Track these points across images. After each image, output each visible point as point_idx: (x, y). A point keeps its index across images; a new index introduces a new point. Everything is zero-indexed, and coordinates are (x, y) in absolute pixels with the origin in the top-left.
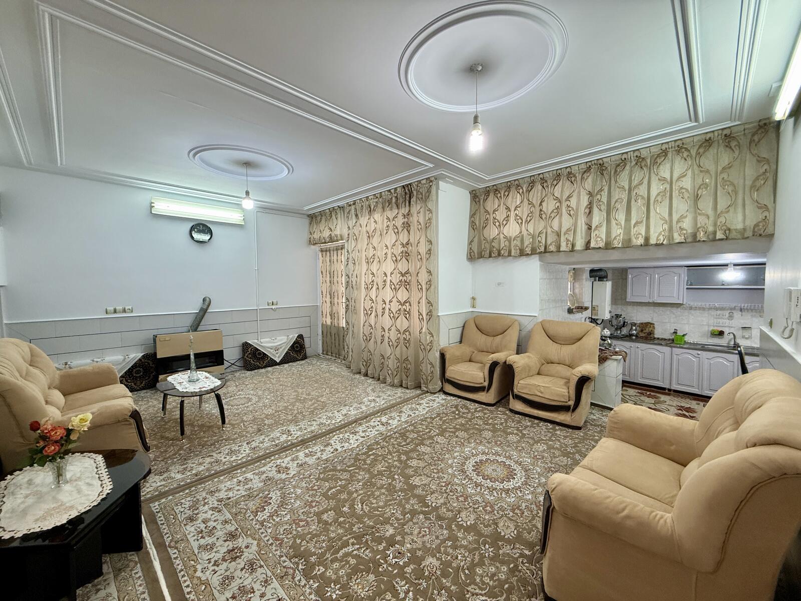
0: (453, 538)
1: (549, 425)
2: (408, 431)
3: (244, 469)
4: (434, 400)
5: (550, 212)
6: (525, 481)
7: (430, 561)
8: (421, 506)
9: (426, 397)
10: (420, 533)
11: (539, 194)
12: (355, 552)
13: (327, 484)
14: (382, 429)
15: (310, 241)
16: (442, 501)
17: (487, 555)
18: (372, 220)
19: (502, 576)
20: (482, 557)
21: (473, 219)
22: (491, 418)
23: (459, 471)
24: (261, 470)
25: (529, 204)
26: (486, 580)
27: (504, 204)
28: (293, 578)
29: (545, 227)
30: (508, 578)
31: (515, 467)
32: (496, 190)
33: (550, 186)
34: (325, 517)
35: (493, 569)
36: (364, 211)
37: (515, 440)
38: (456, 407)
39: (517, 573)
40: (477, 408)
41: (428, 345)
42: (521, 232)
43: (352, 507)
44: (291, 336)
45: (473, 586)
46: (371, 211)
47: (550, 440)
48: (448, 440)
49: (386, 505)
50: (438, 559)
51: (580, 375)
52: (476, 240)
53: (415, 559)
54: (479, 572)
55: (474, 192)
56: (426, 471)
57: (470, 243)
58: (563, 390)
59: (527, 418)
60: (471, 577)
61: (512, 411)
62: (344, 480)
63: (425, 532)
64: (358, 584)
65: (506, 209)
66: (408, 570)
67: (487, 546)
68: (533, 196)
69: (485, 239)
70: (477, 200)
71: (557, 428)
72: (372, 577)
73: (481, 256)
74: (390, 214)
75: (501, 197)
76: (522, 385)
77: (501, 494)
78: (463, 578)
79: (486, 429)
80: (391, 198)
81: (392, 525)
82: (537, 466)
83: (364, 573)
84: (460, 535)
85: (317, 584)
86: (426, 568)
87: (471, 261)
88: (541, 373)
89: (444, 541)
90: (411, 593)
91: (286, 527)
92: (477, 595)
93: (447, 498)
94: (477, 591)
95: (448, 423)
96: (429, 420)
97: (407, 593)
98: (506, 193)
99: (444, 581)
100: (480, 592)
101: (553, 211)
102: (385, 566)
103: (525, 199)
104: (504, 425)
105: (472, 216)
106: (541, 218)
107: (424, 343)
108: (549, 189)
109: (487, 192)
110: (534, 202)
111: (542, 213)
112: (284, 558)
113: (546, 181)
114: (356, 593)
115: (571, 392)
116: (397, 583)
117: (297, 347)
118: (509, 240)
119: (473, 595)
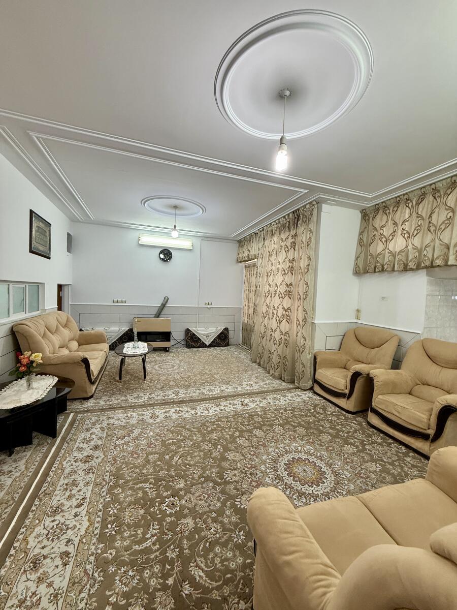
0: (220, 512)
1: (403, 448)
2: (258, 415)
3: (135, 409)
4: (299, 396)
5: (439, 224)
6: (327, 492)
7: (189, 522)
8: (217, 477)
9: (295, 391)
10: (200, 496)
11: (430, 206)
12: (147, 489)
13: (171, 435)
14: (239, 407)
15: (237, 260)
16: (237, 479)
17: (235, 540)
18: (273, 242)
19: (233, 565)
20: (230, 539)
21: (361, 236)
22: (342, 425)
23: (272, 460)
24: (144, 413)
25: (418, 217)
26: (217, 560)
27: (392, 220)
28: (102, 489)
29: (433, 240)
30: (236, 570)
31: (329, 476)
32: (386, 207)
33: (442, 196)
34: (151, 457)
35: (230, 555)
36: (268, 235)
37: (349, 452)
38: (315, 406)
39: (247, 571)
40: (334, 412)
41: (301, 347)
42: (407, 247)
43: (172, 458)
44: (219, 328)
45: (202, 559)
46: (272, 234)
47: (392, 464)
48: (284, 432)
49: (194, 465)
50: (195, 523)
51: (444, 403)
52: (362, 255)
53: (179, 515)
54: (217, 551)
55: (364, 211)
56: (244, 451)
57: (357, 259)
58: (423, 416)
59: (381, 435)
60: (207, 551)
61: (369, 423)
62: (183, 436)
63: (204, 497)
64: (130, 512)
65: (394, 224)
66: (168, 519)
67: (242, 532)
68: (423, 209)
69: (371, 255)
70: (367, 218)
71: (411, 454)
72: (142, 512)
73: (366, 272)
74: (284, 236)
75: (389, 213)
76: (380, 400)
77: (293, 495)
78: (201, 548)
79: (328, 433)
80: (286, 223)
81: (186, 481)
82: (354, 484)
83: (140, 507)
84: (228, 512)
85: (110, 499)
86: (180, 525)
87: (357, 276)
88: (412, 392)
89: (211, 511)
90: (156, 537)
91: (125, 454)
92: (200, 568)
93: (243, 478)
94: (202, 565)
95: (295, 417)
96: (281, 411)
97: (153, 536)
98: (395, 209)
99: (185, 542)
100: (204, 567)
101: (443, 223)
102: (156, 508)
103: (414, 213)
104: (350, 434)
105: (361, 233)
106: (429, 231)
107: (299, 345)
108: (442, 198)
109: (376, 210)
110: (424, 215)
111: (431, 225)
112: (108, 474)
113: (439, 191)
114: (124, 517)
115: (431, 419)
116: (153, 525)
117: (222, 336)
118: (393, 255)
119: (196, 567)
